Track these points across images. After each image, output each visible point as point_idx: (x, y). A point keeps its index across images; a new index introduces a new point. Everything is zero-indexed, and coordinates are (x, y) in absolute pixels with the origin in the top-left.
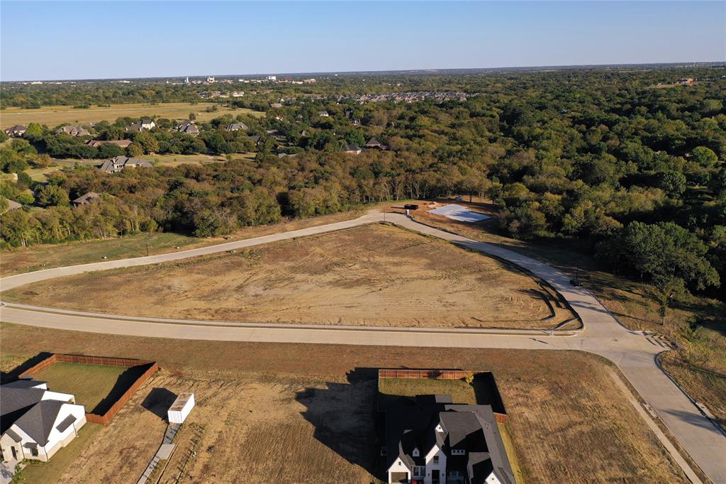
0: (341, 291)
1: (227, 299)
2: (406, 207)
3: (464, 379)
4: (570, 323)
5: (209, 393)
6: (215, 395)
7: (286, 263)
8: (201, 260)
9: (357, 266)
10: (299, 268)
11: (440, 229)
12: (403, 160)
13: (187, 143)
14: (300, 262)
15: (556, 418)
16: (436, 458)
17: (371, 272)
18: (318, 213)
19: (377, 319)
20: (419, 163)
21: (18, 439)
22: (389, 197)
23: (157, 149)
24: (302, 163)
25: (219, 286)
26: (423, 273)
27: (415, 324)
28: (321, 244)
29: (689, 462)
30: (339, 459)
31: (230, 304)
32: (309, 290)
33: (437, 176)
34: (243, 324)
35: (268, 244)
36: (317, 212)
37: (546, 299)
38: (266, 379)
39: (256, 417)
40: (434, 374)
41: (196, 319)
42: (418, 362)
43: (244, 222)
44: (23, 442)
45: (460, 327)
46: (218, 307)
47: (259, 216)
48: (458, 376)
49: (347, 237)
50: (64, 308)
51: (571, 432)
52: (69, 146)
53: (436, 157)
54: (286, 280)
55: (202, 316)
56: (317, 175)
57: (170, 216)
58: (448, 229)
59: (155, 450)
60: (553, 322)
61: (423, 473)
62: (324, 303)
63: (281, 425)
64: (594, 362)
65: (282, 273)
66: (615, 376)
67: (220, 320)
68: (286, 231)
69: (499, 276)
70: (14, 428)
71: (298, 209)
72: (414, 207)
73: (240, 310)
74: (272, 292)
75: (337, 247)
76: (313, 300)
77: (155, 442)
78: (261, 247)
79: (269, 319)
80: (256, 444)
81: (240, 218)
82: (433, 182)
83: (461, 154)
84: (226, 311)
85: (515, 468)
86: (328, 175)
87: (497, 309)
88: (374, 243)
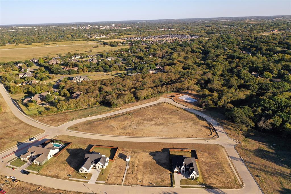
0: (156, 127)
3: (189, 151)
4: (215, 136)
5: (133, 155)
6: (134, 155)
7: (140, 118)
8: (116, 116)
9: (160, 119)
11: (182, 105)
12: (169, 76)
14: (144, 118)
15: (209, 160)
16: (183, 168)
17: (164, 121)
19: (167, 135)
20: (174, 77)
21: (100, 165)
24: (137, 78)
25: (125, 125)
26: (178, 121)
27: (176, 137)
28: (148, 111)
29: (235, 169)
31: (129, 131)
32: (148, 127)
33: (181, 85)
34: (134, 137)
35: (133, 110)
36: (145, 98)
37: (210, 129)
38: (144, 151)
39: (144, 160)
40: (182, 150)
41: (122, 136)
42: (178, 147)
43: (124, 102)
44: (101, 165)
45: (188, 138)
46: (126, 132)
47: (129, 101)
49: (155, 108)
50: (88, 132)
51: (212, 163)
53: (180, 75)
54: (141, 123)
55: (123, 135)
56: (143, 83)
57: (102, 100)
58: (185, 105)
59: (126, 167)
60: (211, 136)
61: (181, 171)
62: (153, 131)
63: (150, 162)
64: (220, 147)
65: (140, 121)
66: (224, 150)
67: (128, 136)
68: (137, 105)
69: (198, 122)
70: (99, 162)
71: (139, 98)
72: (174, 96)
73: (132, 133)
74: (139, 127)
75: (153, 112)
76: (150, 130)
77: (125, 165)
78: (132, 112)
79: (140, 135)
80: (146, 165)
82: (179, 87)
83: (188, 74)
84: (129, 133)
85: (199, 170)
86: (146, 83)
87: (197, 132)
88: (163, 110)
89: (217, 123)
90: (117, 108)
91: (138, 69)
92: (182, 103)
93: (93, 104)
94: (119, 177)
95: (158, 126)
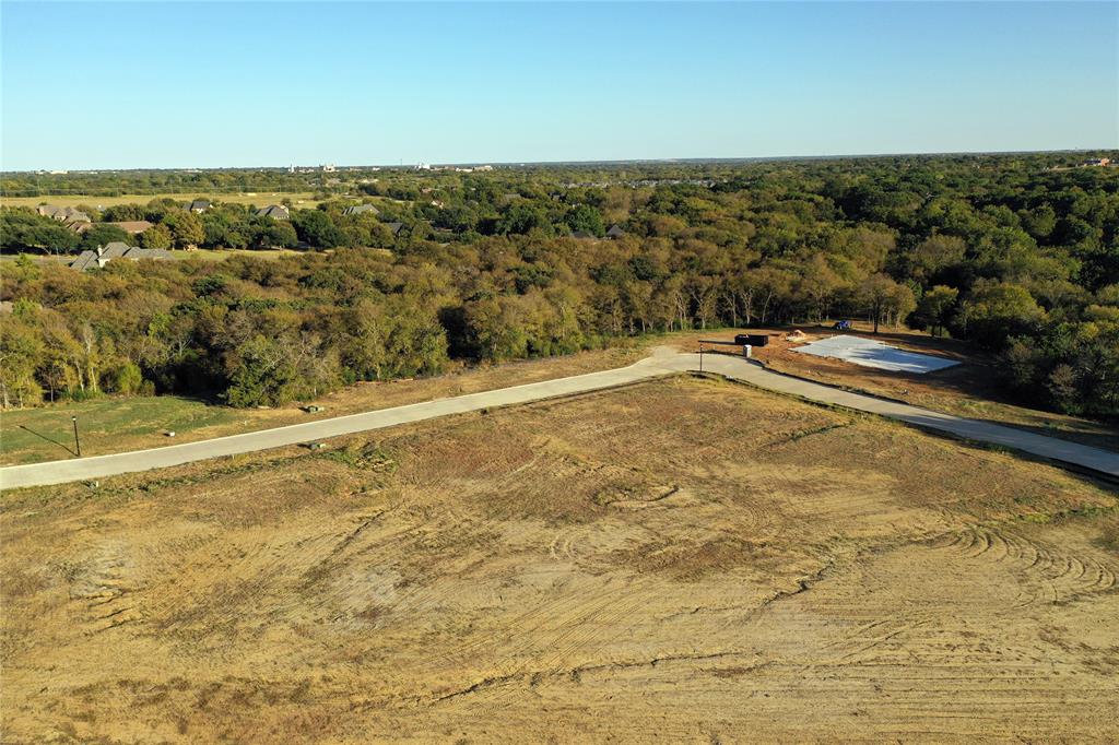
0: (665, 593)
1: (261, 630)
2: (740, 341)
7: (469, 483)
8: (223, 471)
9: (685, 494)
10: (510, 498)
11: (847, 389)
12: (693, 254)
13: (258, 228)
14: (509, 482)
17: (738, 517)
18: (536, 352)
22: (684, 321)
23: (201, 238)
25: (246, 571)
28: (559, 427)
31: (269, 655)
32: (558, 589)
35: (414, 424)
36: (531, 351)
43: (357, 370)
46: (216, 676)
47: (395, 359)
49: (625, 410)
52: (24, 228)
54: (471, 543)
56: (521, 277)
57: (179, 356)
65: (461, 518)
68: (462, 392)
71: (487, 343)
73: (300, 693)
75: (599, 437)
76: (580, 635)
78: (398, 434)
81: (345, 359)
82: (783, 289)
88: (703, 423)
90: (274, 404)
92: (844, 381)
93: (94, 380)
95: (679, 578)
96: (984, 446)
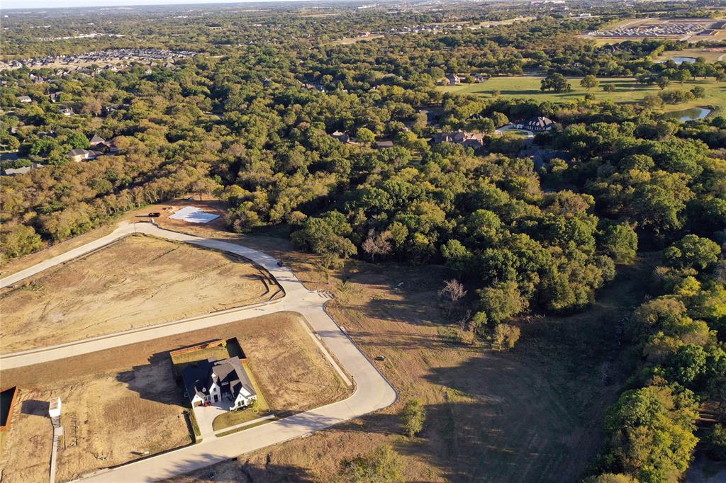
0: (123, 304)
1: (37, 330)
2: (150, 215)
3: (221, 345)
4: (278, 294)
5: (66, 394)
6: (71, 394)
7: (70, 288)
9: (128, 280)
10: (82, 291)
11: (182, 233)
12: (134, 164)
14: (81, 286)
15: (272, 353)
16: (215, 390)
17: (140, 284)
18: (75, 233)
19: (157, 319)
20: (149, 165)
22: (131, 206)
24: (37, 180)
25: (25, 320)
26: (180, 276)
27: (183, 317)
28: (91, 265)
29: (333, 358)
30: (163, 405)
31: (42, 332)
32: (99, 308)
33: (170, 182)
34: (61, 345)
35: (42, 272)
36: (73, 233)
37: (261, 278)
38: (99, 377)
39: (105, 399)
40: (204, 345)
41: (22, 350)
42: (192, 341)
45: (213, 312)
46: (35, 337)
48: (217, 343)
49: (111, 255)
51: (280, 359)
53: (162, 157)
54: (76, 303)
55: (26, 347)
56: (57, 192)
58: (189, 232)
59: (51, 433)
60: (269, 295)
61: (210, 399)
62: (115, 316)
63: (122, 399)
64: (292, 316)
65: (70, 298)
66: (302, 322)
67: (42, 346)
68: (53, 257)
69: (232, 269)
71: (55, 234)
72: (157, 215)
73: (53, 336)
74: (72, 316)
75: (104, 267)
76: (106, 315)
77: (49, 429)
78: (39, 277)
79: (80, 337)
80: (112, 412)
82: (167, 189)
83: (185, 152)
84: (43, 339)
85: (253, 383)
86: (68, 190)
87: (234, 294)
88: (134, 256)
89: (275, 261)
91: (34, 154)
92: (183, 229)
94: (37, 465)
95: (126, 300)
96: (209, 249)
